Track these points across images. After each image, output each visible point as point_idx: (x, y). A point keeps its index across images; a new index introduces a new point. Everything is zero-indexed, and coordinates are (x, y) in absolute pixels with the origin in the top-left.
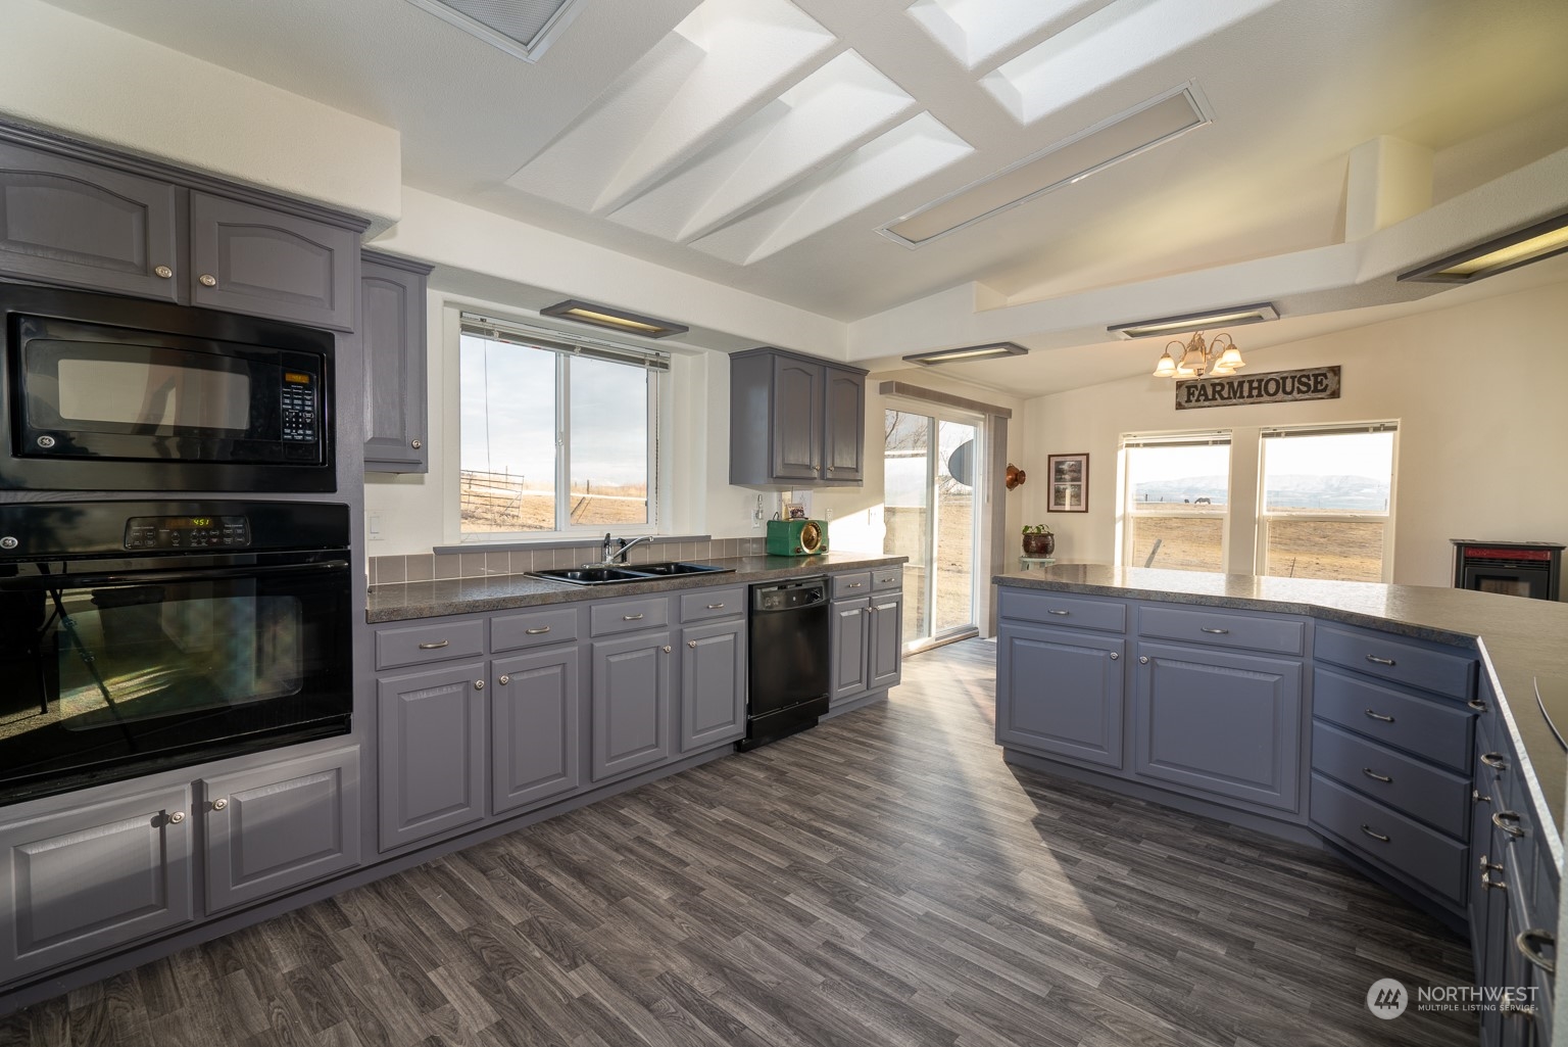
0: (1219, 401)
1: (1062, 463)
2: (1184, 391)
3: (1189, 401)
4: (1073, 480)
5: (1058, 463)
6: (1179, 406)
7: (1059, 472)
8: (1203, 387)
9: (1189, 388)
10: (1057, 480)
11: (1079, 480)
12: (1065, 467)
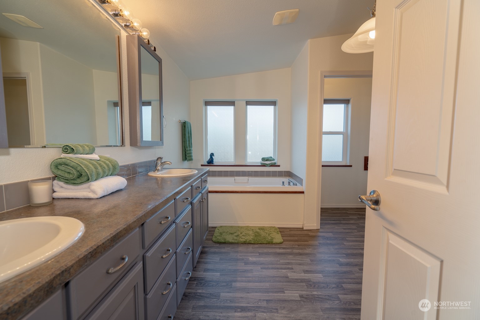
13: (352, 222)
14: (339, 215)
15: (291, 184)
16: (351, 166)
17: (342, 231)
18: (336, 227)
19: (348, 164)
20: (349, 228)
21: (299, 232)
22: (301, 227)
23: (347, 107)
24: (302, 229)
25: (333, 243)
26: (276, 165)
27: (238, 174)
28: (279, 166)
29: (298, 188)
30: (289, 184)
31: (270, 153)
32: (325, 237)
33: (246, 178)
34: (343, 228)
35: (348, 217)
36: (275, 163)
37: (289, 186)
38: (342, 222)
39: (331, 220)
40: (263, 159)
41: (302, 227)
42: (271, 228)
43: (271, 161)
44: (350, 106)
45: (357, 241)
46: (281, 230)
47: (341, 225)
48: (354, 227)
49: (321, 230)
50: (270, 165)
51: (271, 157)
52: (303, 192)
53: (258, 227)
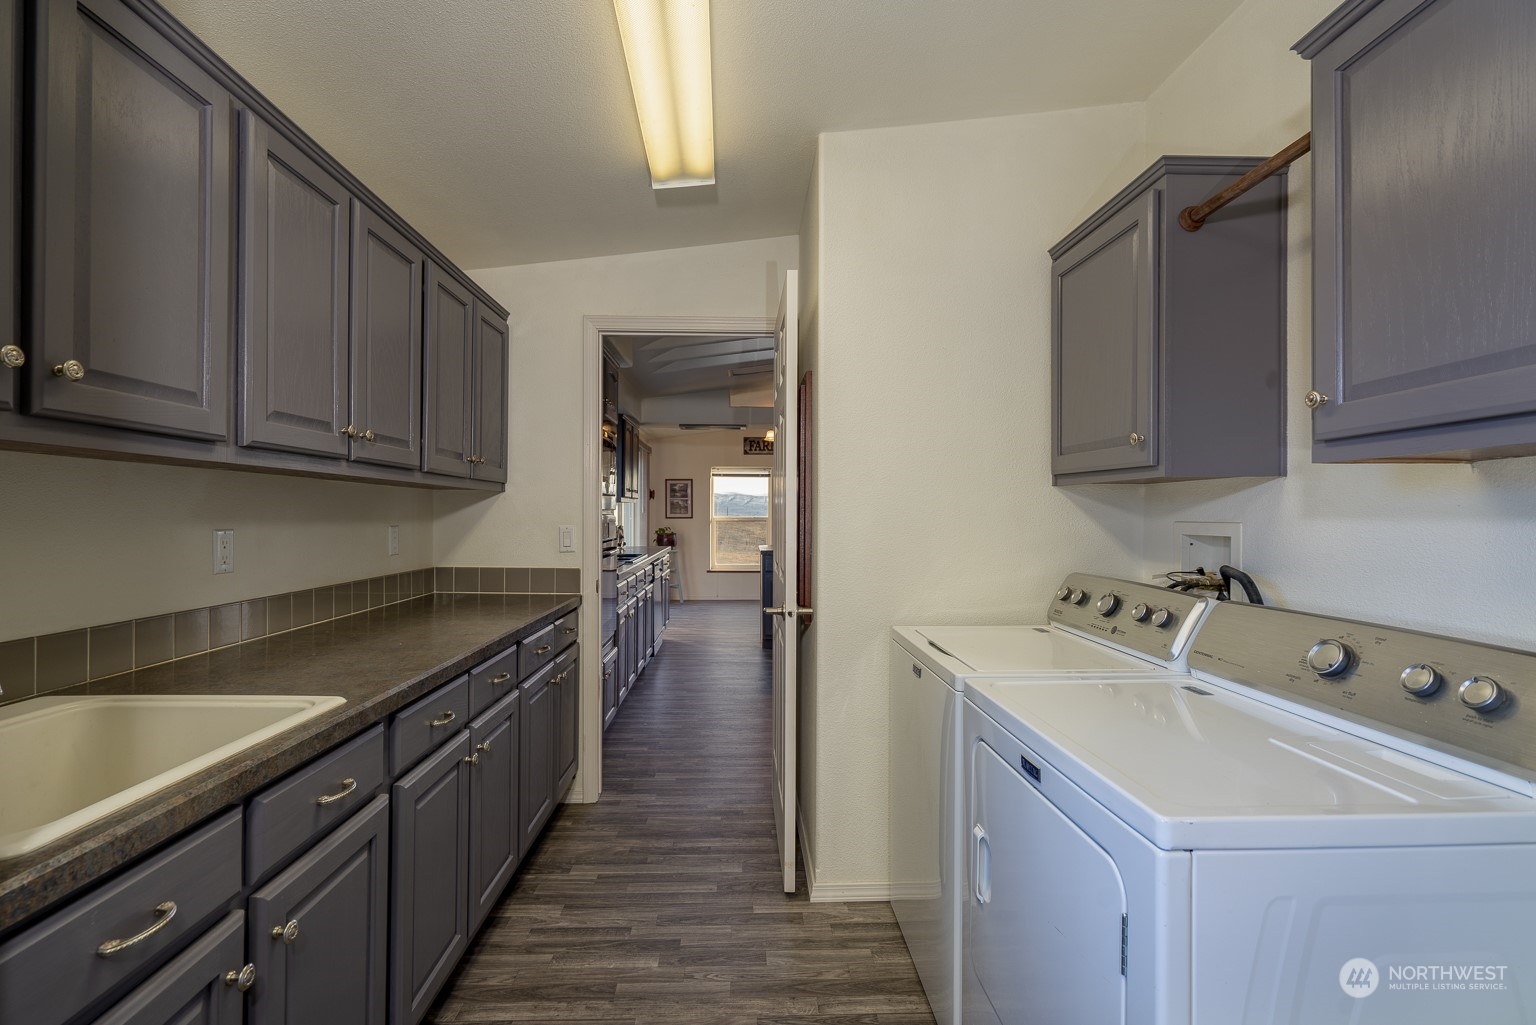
0: (767, 451)
1: (675, 485)
2: (748, 442)
3: (751, 450)
4: (683, 496)
5: (672, 485)
6: (746, 453)
7: (673, 491)
8: (758, 442)
9: (751, 442)
10: (671, 496)
11: (686, 496)
12: (677, 488)
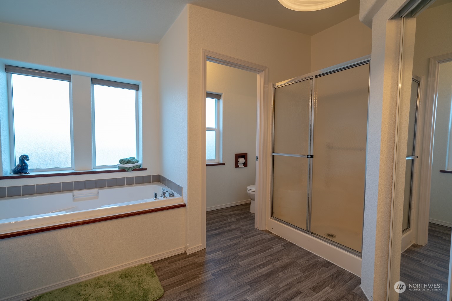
13: (233, 227)
14: (218, 220)
15: (167, 194)
16: (224, 164)
17: (230, 244)
18: (222, 240)
19: (221, 162)
20: (235, 237)
21: (182, 263)
22: (182, 251)
23: (219, 102)
24: (183, 256)
25: (227, 269)
26: (141, 167)
27: (80, 186)
28: (145, 169)
29: (177, 200)
30: (164, 196)
31: (130, 152)
32: (215, 260)
33: (95, 191)
34: (229, 239)
35: (227, 220)
36: (139, 166)
37: (164, 199)
38: (224, 229)
39: (213, 230)
40: (122, 161)
41: (184, 252)
42: (142, 268)
43: (133, 163)
44: (221, 101)
45: (249, 254)
46: (157, 267)
47: (225, 234)
48: (238, 234)
49: (208, 250)
50: (133, 168)
51: (134, 158)
52: (184, 206)
53: (118, 272)
